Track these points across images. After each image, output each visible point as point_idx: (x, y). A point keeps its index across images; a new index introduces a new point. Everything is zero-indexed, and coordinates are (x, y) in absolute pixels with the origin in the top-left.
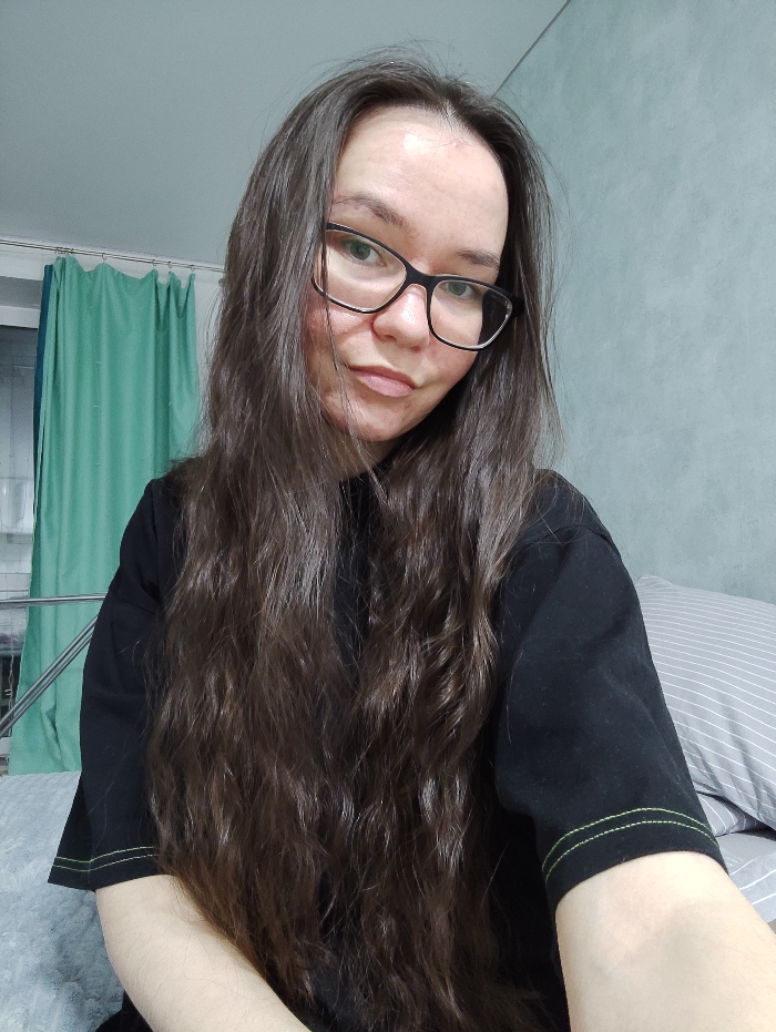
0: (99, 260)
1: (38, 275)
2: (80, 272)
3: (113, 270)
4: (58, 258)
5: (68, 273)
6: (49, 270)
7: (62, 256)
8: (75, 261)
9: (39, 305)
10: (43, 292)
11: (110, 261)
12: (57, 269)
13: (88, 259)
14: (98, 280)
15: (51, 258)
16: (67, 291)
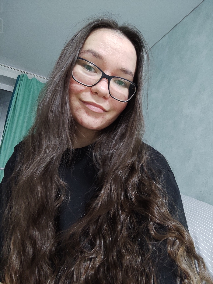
0: (33, 76)
1: (15, 77)
2: (27, 78)
3: (37, 80)
4: (22, 74)
5: (24, 78)
6: (19, 77)
7: (23, 73)
8: (27, 75)
9: (14, 86)
10: (16, 82)
11: (36, 77)
12: (21, 77)
13: (30, 76)
14: (32, 82)
15: (20, 73)
16: (23, 83)
